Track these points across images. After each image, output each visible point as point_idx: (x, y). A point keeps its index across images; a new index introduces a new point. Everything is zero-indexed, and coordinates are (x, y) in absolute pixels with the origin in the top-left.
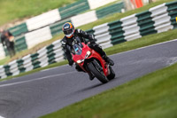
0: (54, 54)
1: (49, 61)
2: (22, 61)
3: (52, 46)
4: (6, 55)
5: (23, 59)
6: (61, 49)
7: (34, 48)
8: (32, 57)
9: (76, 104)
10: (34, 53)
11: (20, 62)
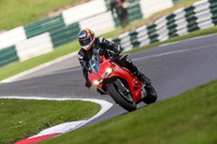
0: (176, 26)
1: (170, 34)
2: (136, 34)
3: (173, 16)
4: (117, 25)
5: (138, 30)
6: (184, 20)
7: (150, 18)
8: (149, 28)
9: (202, 87)
10: (151, 24)
11: (134, 35)
